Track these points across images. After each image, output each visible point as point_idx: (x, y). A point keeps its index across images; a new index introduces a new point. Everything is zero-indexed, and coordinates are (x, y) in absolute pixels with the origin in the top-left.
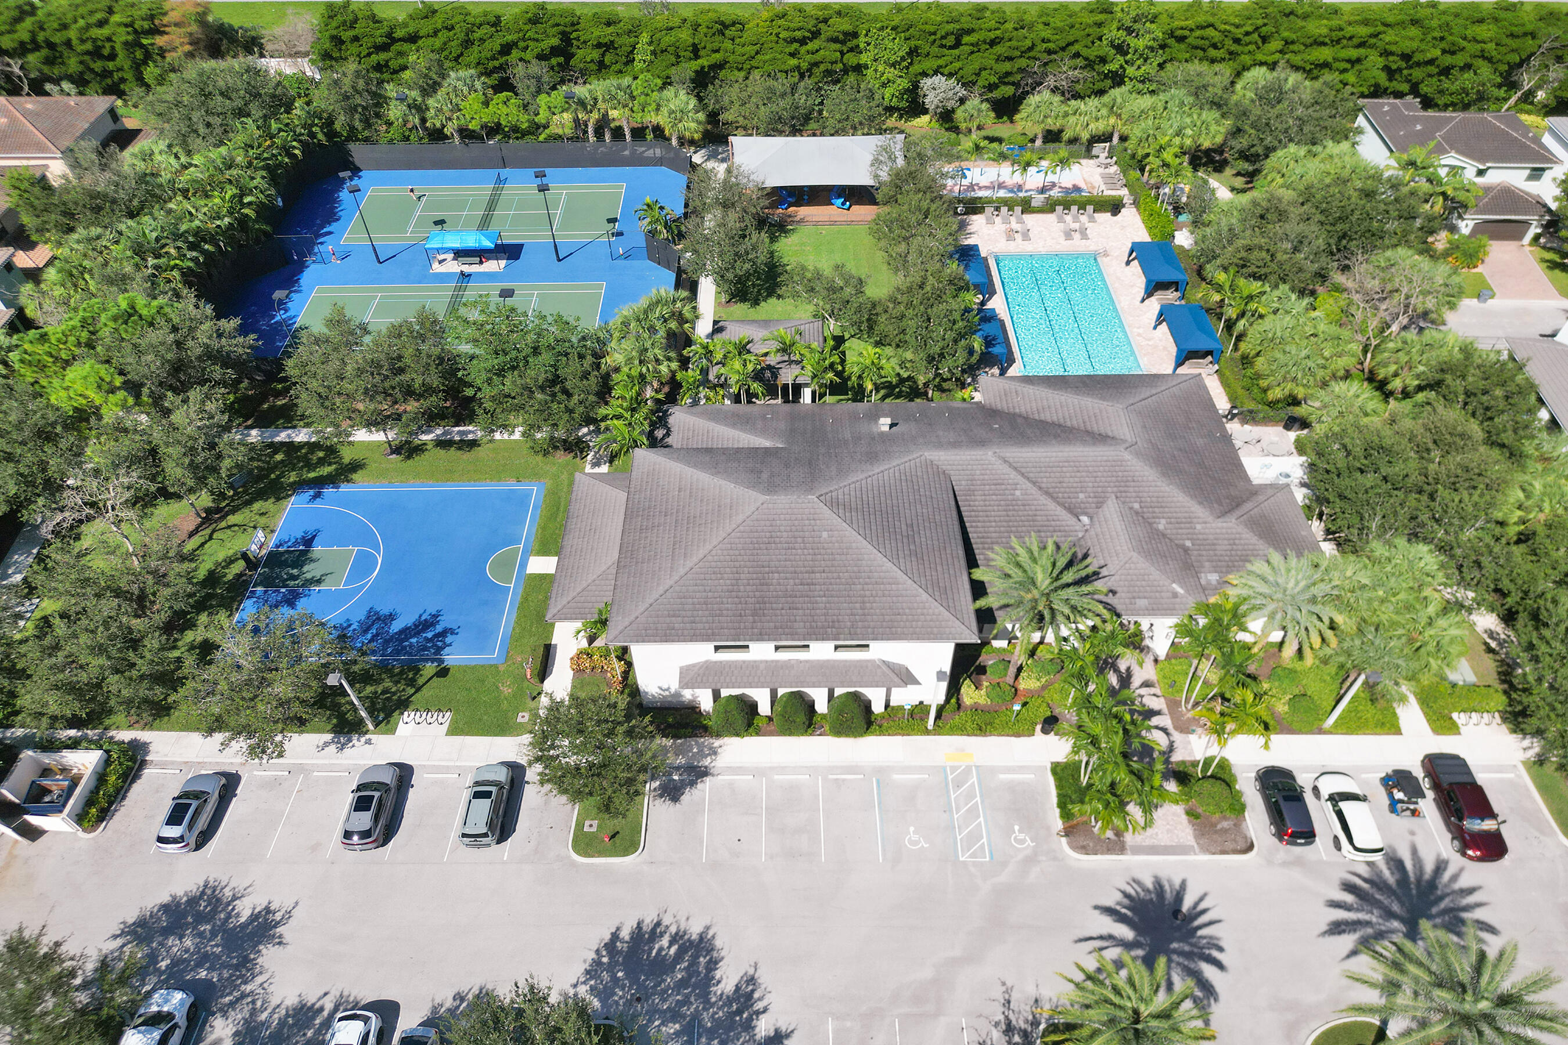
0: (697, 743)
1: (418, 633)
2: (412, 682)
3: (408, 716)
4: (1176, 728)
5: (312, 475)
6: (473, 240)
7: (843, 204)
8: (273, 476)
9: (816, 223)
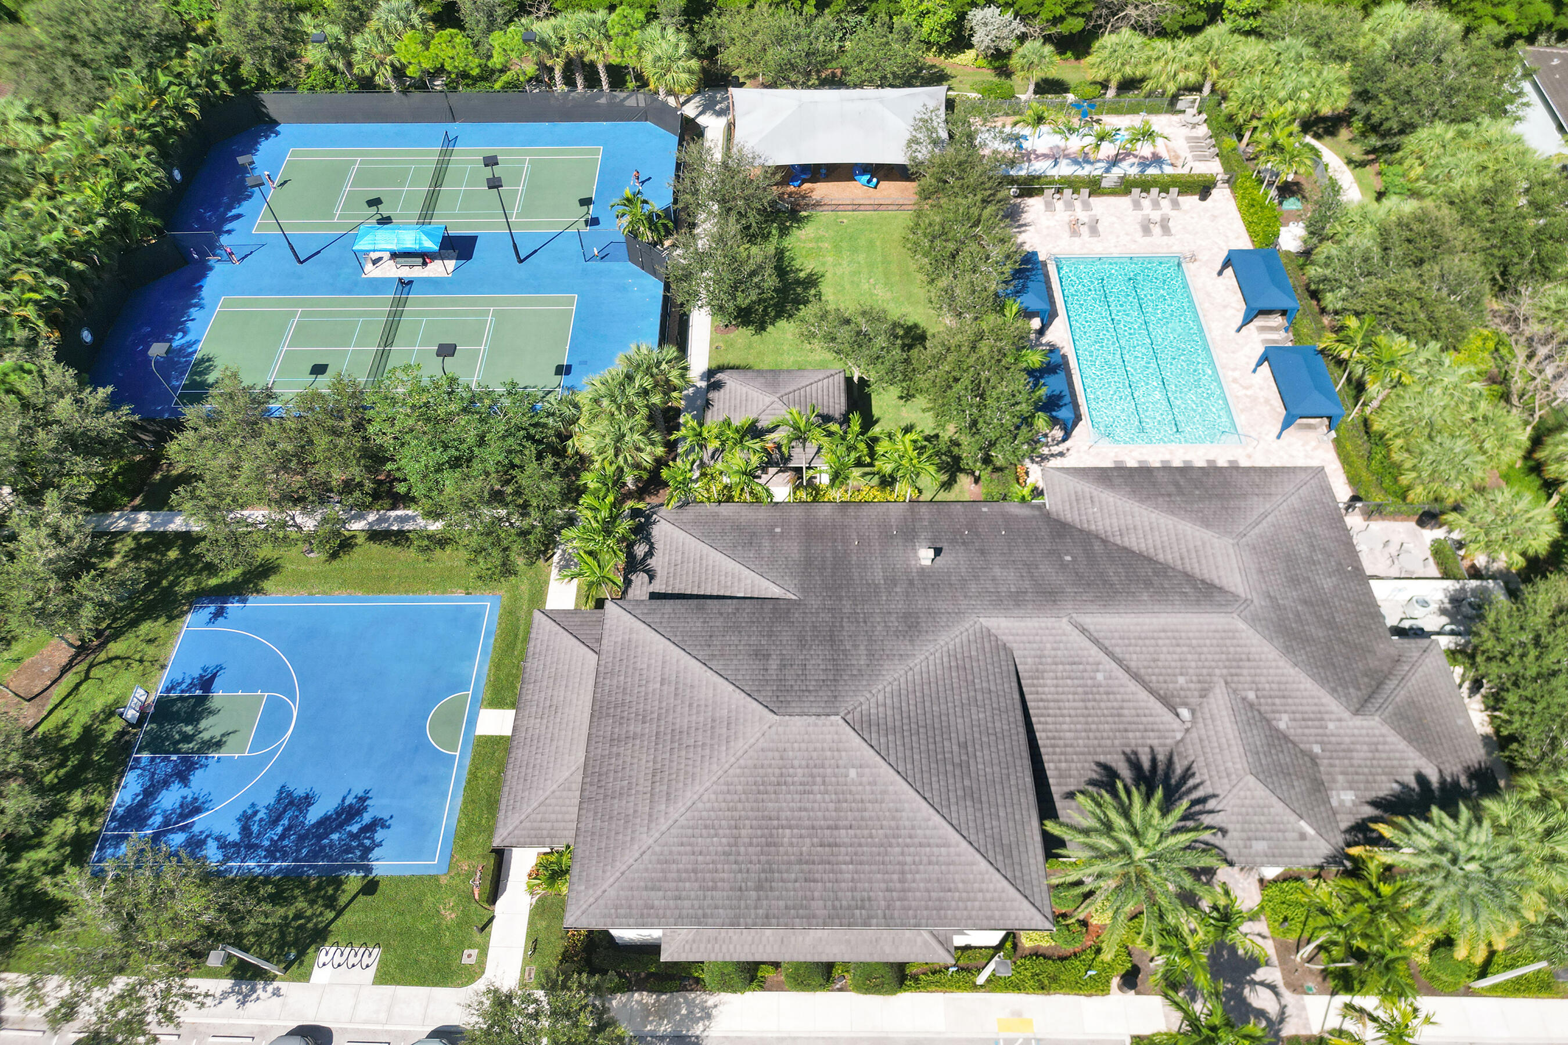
0: (686, 999)
1: (340, 826)
2: (331, 903)
3: (327, 955)
4: (1288, 985)
5: (213, 582)
6: (410, 239)
7: (869, 181)
8: (165, 583)
9: (836, 207)
